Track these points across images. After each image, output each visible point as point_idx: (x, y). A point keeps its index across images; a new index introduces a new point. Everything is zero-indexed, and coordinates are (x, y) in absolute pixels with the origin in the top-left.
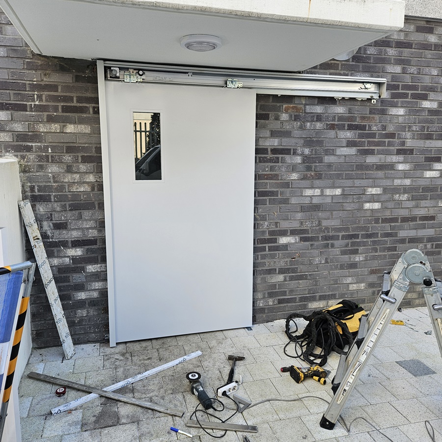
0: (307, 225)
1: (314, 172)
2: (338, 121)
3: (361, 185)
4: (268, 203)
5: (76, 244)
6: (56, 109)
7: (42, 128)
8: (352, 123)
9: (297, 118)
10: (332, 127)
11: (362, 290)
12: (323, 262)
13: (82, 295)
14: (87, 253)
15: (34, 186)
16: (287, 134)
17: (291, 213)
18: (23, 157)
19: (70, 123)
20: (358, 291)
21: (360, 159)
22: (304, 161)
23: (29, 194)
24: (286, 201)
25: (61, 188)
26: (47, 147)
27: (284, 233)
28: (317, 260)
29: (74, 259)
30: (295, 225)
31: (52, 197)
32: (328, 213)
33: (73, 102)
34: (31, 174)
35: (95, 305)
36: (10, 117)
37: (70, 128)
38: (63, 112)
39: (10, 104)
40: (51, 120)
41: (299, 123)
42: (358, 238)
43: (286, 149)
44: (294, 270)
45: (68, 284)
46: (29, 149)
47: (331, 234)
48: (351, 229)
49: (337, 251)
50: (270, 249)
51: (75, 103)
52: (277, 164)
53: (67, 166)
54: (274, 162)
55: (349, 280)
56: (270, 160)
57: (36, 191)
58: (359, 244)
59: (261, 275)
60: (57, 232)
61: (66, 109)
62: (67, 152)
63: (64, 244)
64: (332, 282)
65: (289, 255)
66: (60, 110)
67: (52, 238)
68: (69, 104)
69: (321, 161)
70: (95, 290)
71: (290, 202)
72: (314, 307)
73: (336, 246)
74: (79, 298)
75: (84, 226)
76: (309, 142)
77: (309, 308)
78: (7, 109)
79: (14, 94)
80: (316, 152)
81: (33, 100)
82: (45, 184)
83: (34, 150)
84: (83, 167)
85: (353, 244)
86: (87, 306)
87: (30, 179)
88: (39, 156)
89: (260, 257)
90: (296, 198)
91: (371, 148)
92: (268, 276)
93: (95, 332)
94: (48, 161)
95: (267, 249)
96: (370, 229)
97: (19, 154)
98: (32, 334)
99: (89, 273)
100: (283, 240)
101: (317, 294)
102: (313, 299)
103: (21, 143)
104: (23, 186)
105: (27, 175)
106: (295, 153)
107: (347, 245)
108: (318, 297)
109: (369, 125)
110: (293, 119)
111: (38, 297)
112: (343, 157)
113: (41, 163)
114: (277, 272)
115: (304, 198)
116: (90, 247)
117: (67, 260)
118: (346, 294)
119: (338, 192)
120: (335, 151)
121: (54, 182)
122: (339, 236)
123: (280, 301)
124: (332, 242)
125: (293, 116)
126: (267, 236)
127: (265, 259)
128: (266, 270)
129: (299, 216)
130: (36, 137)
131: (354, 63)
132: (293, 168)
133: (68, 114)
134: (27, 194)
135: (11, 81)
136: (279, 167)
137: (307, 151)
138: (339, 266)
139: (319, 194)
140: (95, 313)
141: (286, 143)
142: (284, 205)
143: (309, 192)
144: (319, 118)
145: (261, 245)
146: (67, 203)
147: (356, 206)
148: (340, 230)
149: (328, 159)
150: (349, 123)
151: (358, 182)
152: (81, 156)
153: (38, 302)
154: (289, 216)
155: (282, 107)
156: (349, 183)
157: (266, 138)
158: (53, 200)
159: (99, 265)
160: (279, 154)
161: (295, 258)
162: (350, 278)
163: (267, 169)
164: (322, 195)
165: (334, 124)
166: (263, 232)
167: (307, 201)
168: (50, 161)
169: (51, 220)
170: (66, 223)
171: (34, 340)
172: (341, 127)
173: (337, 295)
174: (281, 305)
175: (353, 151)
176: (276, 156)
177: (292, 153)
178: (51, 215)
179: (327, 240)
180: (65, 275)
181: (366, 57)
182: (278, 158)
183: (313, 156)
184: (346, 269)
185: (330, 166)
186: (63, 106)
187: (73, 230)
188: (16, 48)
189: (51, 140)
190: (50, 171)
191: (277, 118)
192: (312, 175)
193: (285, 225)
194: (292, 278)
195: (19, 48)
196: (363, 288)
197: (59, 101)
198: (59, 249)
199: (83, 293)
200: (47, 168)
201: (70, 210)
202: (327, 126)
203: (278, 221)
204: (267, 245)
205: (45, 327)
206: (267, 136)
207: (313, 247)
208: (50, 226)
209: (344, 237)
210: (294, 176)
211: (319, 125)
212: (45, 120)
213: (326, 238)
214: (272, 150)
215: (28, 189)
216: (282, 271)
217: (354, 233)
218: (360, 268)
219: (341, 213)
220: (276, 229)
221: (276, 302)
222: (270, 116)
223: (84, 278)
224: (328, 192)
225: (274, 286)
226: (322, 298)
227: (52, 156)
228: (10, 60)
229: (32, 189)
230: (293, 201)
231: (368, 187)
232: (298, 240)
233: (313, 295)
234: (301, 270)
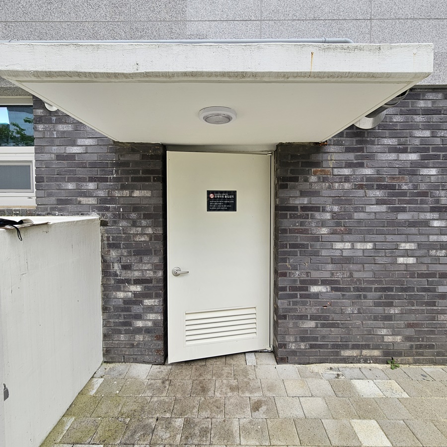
0: (339, 276)
1: (344, 228)
2: (366, 182)
3: (393, 240)
4: (299, 254)
5: (137, 282)
6: (127, 180)
7: (117, 194)
8: (381, 183)
9: (325, 180)
10: (361, 187)
11: (399, 343)
12: (355, 312)
13: (139, 324)
14: (145, 290)
15: (109, 236)
16: (316, 194)
17: (322, 264)
18: (103, 215)
19: (137, 190)
20: (393, 343)
21: (392, 216)
22: (333, 218)
23: (106, 242)
24: (316, 254)
25: (128, 237)
26: (120, 208)
27: (315, 282)
28: (349, 310)
29: (135, 294)
30: (326, 275)
31: (122, 245)
32: (360, 266)
33: (139, 174)
34: (108, 227)
35: (149, 333)
36: (96, 186)
37: (137, 193)
38: (132, 181)
39: (97, 178)
40: (123, 188)
41: (327, 184)
42: (392, 291)
43: (315, 207)
44: (326, 318)
45: (130, 313)
46: (107, 209)
47: (363, 286)
48: (384, 281)
49: (370, 302)
50: (301, 296)
51: (141, 175)
52: (307, 220)
53: (133, 222)
54: (305, 218)
55: (384, 332)
56: (301, 217)
57: (111, 240)
58: (393, 297)
59: (293, 319)
60: (124, 272)
61: (134, 180)
62: (133, 211)
63: (128, 281)
64: (365, 332)
65: (320, 304)
66: (130, 180)
67: (120, 277)
68: (137, 176)
69: (350, 218)
70: (150, 320)
71: (320, 254)
72: (346, 355)
73: (369, 297)
74: (138, 325)
75: (143, 268)
76: (337, 201)
77: (342, 355)
78: (95, 181)
79: (100, 170)
80: (345, 209)
81: (113, 174)
82: (117, 235)
83: (111, 210)
84: (144, 223)
85: (387, 297)
86: (143, 332)
87: (107, 232)
88: (114, 214)
89: (291, 303)
90: (326, 250)
91: (402, 205)
92: (300, 322)
93: (149, 355)
94: (120, 218)
95: (299, 296)
96: (405, 283)
97: (100, 213)
98: (103, 350)
99: (146, 306)
100: (314, 289)
101: (350, 343)
102: (346, 347)
103: (102, 205)
104: (102, 236)
105: (105, 228)
106: (324, 210)
107: (380, 298)
108: (350, 346)
109: (399, 185)
110: (322, 180)
111: (108, 322)
112: (374, 214)
113: (115, 220)
114: (309, 318)
115: (335, 250)
116: (147, 285)
117: (130, 294)
118: (381, 345)
119: (369, 246)
120: (364, 209)
121: (124, 234)
122: (372, 288)
123: (312, 346)
124: (364, 293)
125: (321, 178)
126: (298, 284)
127: (296, 305)
128: (298, 315)
129: (330, 267)
130: (112, 200)
131: (380, 131)
132: (323, 224)
133: (135, 183)
134: (104, 242)
135: (99, 161)
136: (309, 223)
137: (336, 208)
138: (372, 317)
139: (350, 247)
140: (149, 339)
141: (315, 201)
142: (314, 257)
143: (339, 246)
144: (347, 179)
145: (292, 292)
146: (132, 250)
147: (389, 260)
148: (372, 282)
149: (356, 216)
150: (378, 183)
151: (389, 238)
152: (143, 214)
153: (108, 325)
154: (320, 267)
155: (310, 171)
156: (381, 238)
157: (297, 197)
158: (122, 247)
159: (153, 300)
160: (309, 211)
161: (326, 306)
162: (385, 330)
163: (297, 224)
164: (353, 248)
165: (363, 185)
166: (295, 281)
167: (338, 253)
168: (121, 218)
169: (120, 262)
170: (131, 265)
171: (104, 355)
172: (371, 187)
173: (371, 345)
174: (313, 350)
175: (383, 208)
176: (306, 213)
177: (321, 211)
178: (120, 258)
179: (359, 291)
180: (128, 306)
181: (393, 124)
182: (308, 215)
183: (343, 213)
184: (380, 321)
185: (360, 221)
186: (132, 177)
187: (135, 270)
188: (103, 139)
189: (122, 203)
190: (121, 225)
191: (306, 180)
192: (341, 230)
193: (315, 275)
194: (323, 326)
195: (105, 138)
196: (399, 341)
197: (130, 174)
198: (124, 285)
199: (140, 322)
200: (119, 223)
201: (134, 255)
202: (355, 187)
203: (309, 271)
204: (298, 293)
205: (112, 345)
206: (296, 195)
207: (345, 297)
208: (119, 267)
209: (376, 290)
210: (324, 231)
211: (347, 186)
212: (119, 188)
213: (358, 289)
214: (301, 207)
215: (105, 239)
216: (313, 318)
217: (388, 286)
218: (395, 321)
219: (373, 267)
220: (307, 278)
221: (308, 347)
222: (300, 178)
223: (142, 310)
224: (359, 246)
225: (305, 331)
226: (355, 347)
227: (123, 214)
228: (99, 147)
229: (108, 238)
230: (324, 253)
231: (401, 242)
232: (329, 289)
233: (346, 343)
234: (333, 319)
